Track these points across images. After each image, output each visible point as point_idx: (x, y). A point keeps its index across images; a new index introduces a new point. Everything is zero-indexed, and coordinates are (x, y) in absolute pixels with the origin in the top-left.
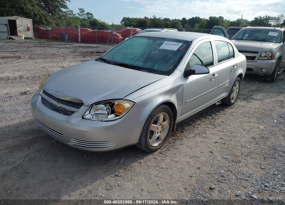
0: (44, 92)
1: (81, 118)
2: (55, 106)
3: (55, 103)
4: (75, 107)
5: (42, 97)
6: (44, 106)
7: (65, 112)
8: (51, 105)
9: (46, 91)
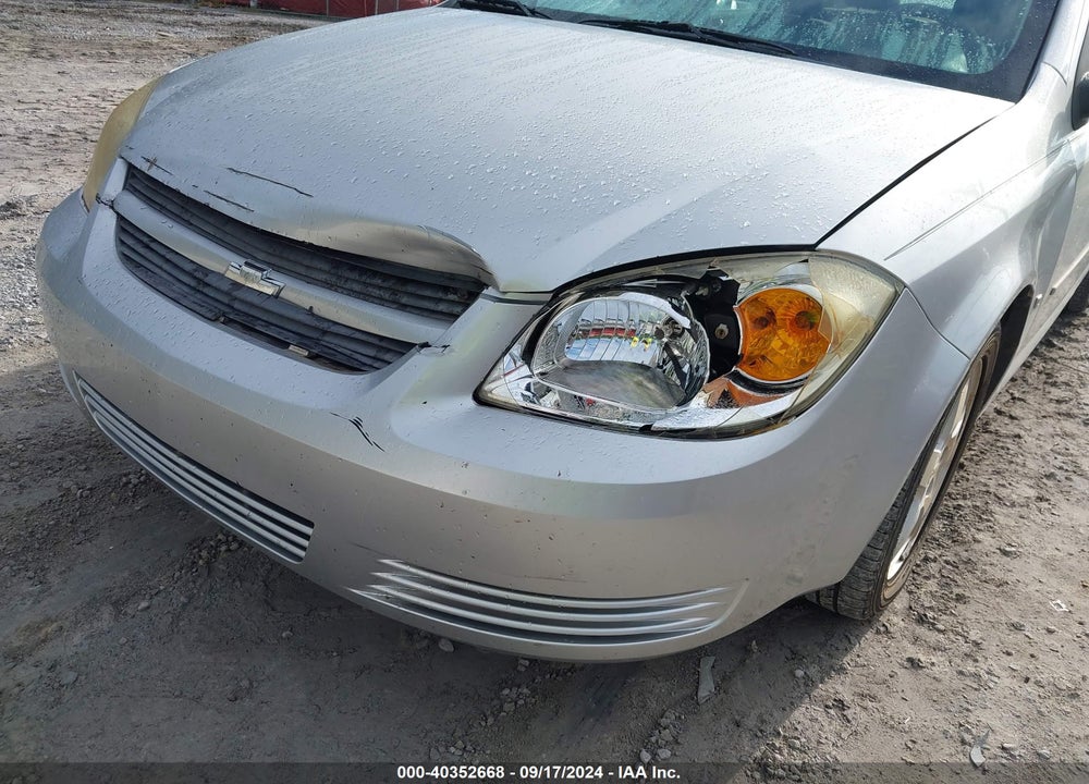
0: (137, 181)
1: (470, 403)
2: (225, 287)
3: (229, 265)
4: (403, 307)
5: (120, 218)
6: (141, 286)
7: (317, 342)
8: (199, 281)
9: (154, 173)
